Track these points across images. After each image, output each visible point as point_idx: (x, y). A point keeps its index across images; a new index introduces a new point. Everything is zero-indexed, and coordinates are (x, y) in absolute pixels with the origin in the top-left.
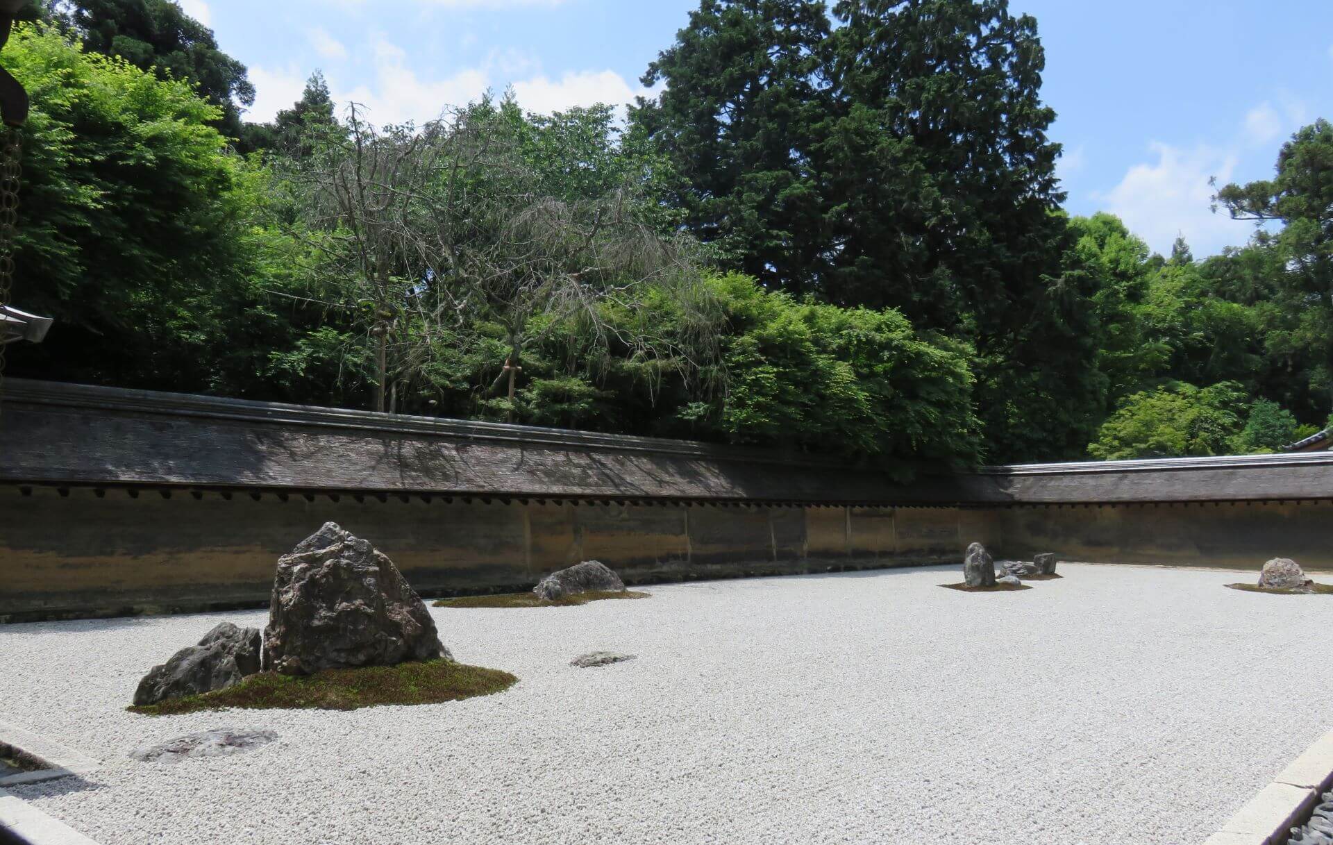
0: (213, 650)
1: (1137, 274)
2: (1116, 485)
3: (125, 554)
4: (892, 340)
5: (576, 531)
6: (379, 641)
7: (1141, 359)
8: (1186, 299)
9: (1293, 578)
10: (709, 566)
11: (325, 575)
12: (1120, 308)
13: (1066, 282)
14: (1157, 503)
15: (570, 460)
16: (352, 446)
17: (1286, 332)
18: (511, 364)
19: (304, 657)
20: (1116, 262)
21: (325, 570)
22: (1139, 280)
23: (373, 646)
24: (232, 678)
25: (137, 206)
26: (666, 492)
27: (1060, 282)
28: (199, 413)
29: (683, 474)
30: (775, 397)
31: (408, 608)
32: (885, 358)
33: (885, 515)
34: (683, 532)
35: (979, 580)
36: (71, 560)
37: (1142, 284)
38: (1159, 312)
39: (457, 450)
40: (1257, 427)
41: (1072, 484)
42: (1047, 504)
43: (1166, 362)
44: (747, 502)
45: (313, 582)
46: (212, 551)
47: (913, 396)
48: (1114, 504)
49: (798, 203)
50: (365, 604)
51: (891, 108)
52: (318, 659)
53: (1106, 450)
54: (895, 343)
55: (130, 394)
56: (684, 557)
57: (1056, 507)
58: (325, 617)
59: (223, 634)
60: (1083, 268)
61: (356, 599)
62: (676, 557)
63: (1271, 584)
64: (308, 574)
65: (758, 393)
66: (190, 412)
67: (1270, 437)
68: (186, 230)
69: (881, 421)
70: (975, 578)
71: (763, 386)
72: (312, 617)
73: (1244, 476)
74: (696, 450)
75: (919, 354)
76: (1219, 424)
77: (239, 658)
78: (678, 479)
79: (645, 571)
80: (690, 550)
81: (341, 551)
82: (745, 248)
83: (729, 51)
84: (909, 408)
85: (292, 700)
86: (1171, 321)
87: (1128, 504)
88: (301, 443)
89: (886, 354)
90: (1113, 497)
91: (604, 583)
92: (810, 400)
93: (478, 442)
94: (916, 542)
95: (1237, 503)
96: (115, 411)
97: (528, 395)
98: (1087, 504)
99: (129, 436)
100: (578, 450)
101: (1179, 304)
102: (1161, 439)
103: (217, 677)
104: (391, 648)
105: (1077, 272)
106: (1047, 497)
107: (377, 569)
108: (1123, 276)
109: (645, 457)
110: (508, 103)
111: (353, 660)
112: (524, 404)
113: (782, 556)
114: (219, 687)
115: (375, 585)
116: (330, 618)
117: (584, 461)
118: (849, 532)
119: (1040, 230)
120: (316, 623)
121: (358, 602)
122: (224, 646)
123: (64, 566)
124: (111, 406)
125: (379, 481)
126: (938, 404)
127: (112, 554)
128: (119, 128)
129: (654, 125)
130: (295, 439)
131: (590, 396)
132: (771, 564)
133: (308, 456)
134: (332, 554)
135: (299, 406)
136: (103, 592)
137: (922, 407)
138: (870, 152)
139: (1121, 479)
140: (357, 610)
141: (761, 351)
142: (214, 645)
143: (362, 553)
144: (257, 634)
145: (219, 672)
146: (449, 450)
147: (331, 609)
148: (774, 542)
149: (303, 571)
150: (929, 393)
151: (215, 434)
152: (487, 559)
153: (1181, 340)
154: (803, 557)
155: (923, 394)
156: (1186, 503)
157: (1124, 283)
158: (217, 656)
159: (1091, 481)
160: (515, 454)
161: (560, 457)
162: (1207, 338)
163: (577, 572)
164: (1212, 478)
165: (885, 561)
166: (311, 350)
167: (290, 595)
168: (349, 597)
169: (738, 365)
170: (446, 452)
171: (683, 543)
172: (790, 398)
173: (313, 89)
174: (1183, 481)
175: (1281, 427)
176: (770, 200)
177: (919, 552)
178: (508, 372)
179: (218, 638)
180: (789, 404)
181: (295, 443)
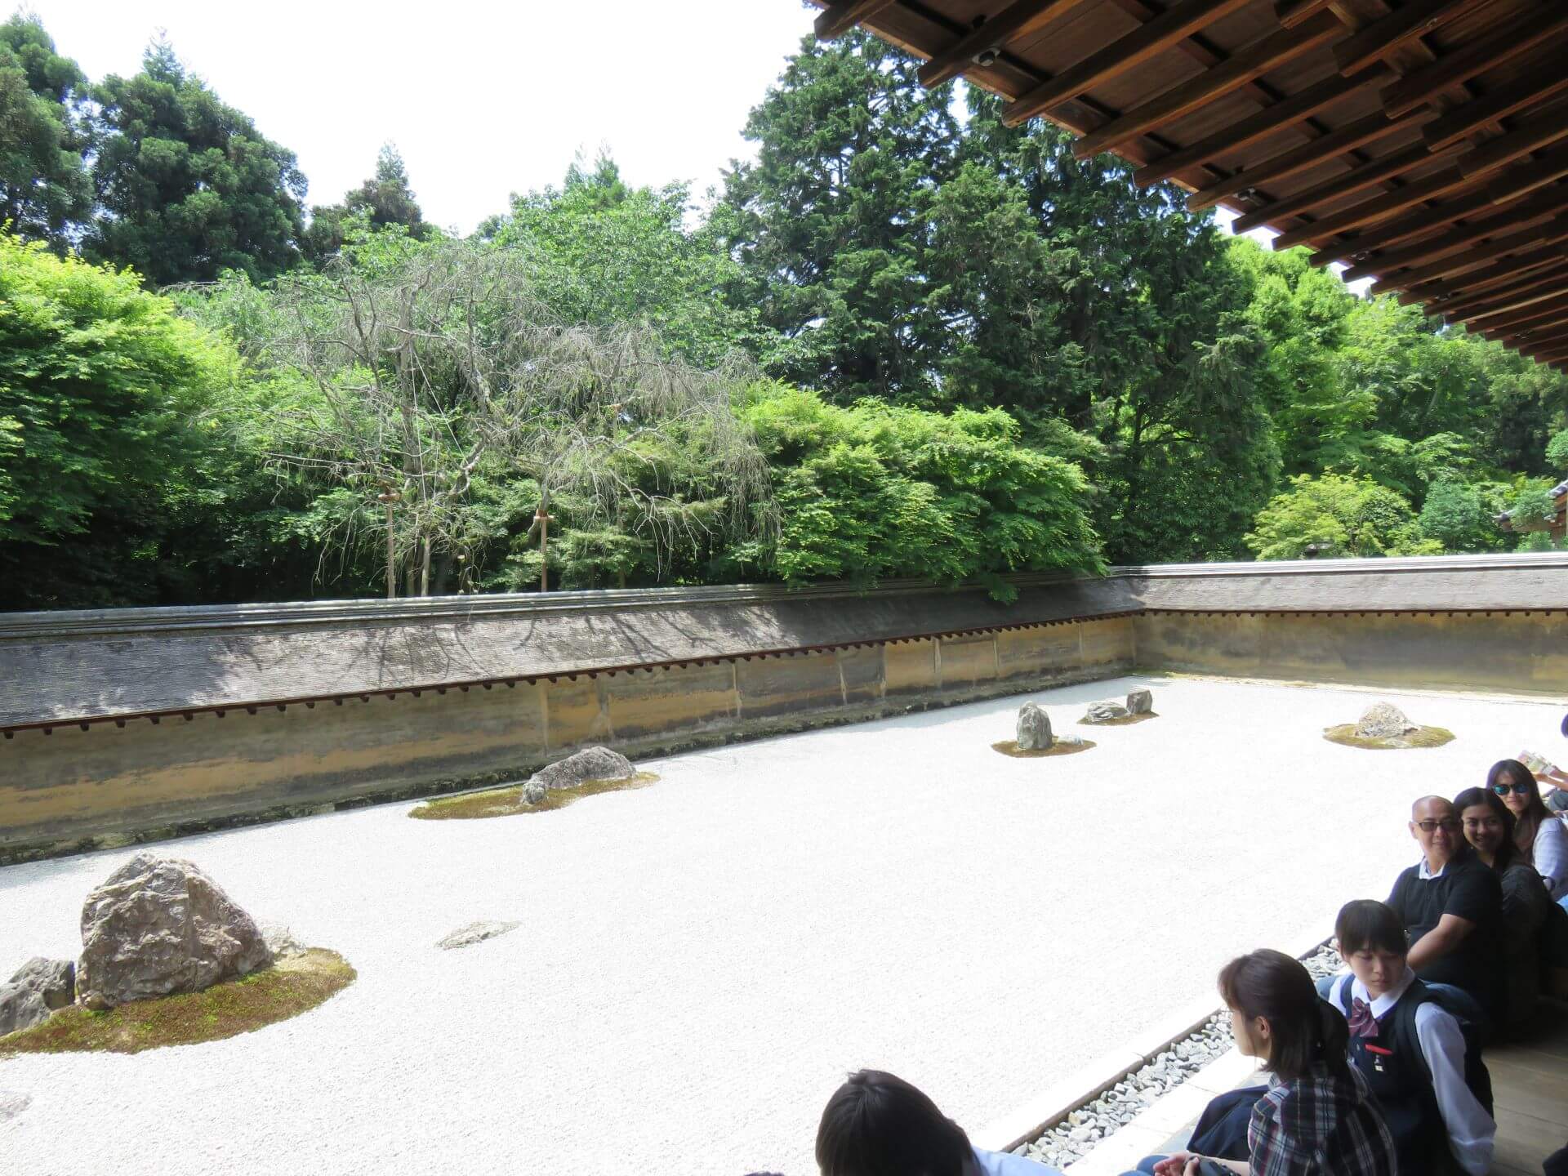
0: (20, 989)
1: (1333, 318)
2: (1257, 590)
3: (87, 781)
4: (983, 451)
5: (602, 700)
6: (189, 968)
7: (1344, 411)
8: (1401, 336)
9: (1391, 727)
10: (763, 719)
11: (130, 909)
12: (1312, 357)
13: (1222, 350)
14: (1298, 613)
15: (591, 628)
16: (334, 642)
17: (1514, 376)
18: (543, 514)
19: (107, 992)
20: (1309, 304)
21: (129, 904)
22: (1335, 325)
23: (181, 973)
24: (39, 1015)
25: (79, 416)
26: (700, 652)
27: (1215, 348)
28: (162, 627)
29: (726, 626)
30: (833, 534)
31: (227, 927)
32: (976, 471)
33: (985, 639)
34: (730, 687)
35: (1031, 743)
36: (30, 793)
37: (1339, 329)
38: (1366, 355)
39: (457, 629)
40: (1434, 513)
41: (1212, 588)
42: (1183, 612)
43: (1372, 413)
44: (804, 650)
45: (117, 916)
46: (183, 767)
47: (1010, 509)
48: (1253, 613)
49: (895, 287)
50: (172, 934)
51: (1026, 151)
52: (123, 992)
53: (1262, 541)
54: (986, 454)
55: (85, 616)
56: (733, 713)
57: (1192, 615)
58: (129, 951)
59: (32, 970)
60: (1243, 332)
61: (162, 929)
62: (723, 714)
63: (1367, 733)
64: (112, 910)
65: (814, 531)
66: (152, 628)
67: (1447, 525)
68: (134, 435)
69: (969, 542)
70: (1026, 741)
71: (818, 524)
72: (115, 951)
73: (1395, 582)
74: (750, 593)
75: (1016, 464)
76: (1394, 508)
77: (47, 993)
78: (720, 633)
79: (685, 733)
80: (739, 704)
81: (149, 881)
82: (834, 343)
83: (822, 108)
84: (1005, 524)
85: (84, 1043)
86: (1381, 365)
87: (1268, 613)
88: (276, 646)
89: (977, 466)
90: (1251, 605)
91: (606, 770)
92: (877, 532)
93: (484, 618)
94: (1024, 663)
95: (1384, 614)
96: (69, 637)
97: (562, 545)
98: (1224, 613)
99: (82, 663)
100: (601, 612)
101: (1393, 342)
102: (1317, 533)
103: (22, 1016)
104: (202, 972)
105: (1234, 338)
106: (1183, 603)
107: (187, 896)
108: (1318, 320)
109: (684, 611)
110: (604, 160)
111: (159, 989)
112: (558, 556)
113: (853, 698)
114: (23, 1026)
115: (183, 913)
116: (134, 952)
117: (609, 624)
118: (938, 663)
119: (1197, 287)
120: (120, 957)
121: (163, 933)
122: (32, 984)
123: (26, 799)
124: (64, 632)
125: (355, 683)
126: (1042, 517)
127: (74, 782)
128: (53, 337)
129: (744, 194)
130: (269, 642)
131: (628, 545)
132: (840, 708)
133: (279, 662)
134: (140, 886)
135: (271, 604)
136: (68, 820)
137: (1019, 522)
138: (977, 223)
139: (1263, 583)
140: (162, 940)
141: (818, 483)
142: (23, 983)
143: (172, 881)
144: (71, 967)
145: (25, 1010)
146: (447, 632)
147: (135, 942)
148: (843, 685)
149: (109, 906)
150: (1029, 505)
151: (179, 648)
152: (498, 741)
153: (1394, 386)
154: (879, 696)
155: (1022, 506)
156: (1330, 613)
157: (1318, 329)
158: (23, 994)
159: (1230, 585)
160: (523, 626)
161: (580, 624)
162: (1426, 380)
163: (575, 763)
164: (1361, 583)
165: (985, 691)
166: (326, 512)
167: (93, 932)
168: (155, 928)
169: (792, 501)
170: (444, 635)
171: (735, 699)
172: (852, 532)
173: (386, 161)
174: (1329, 586)
175: (1462, 512)
176: (864, 284)
177: (1029, 674)
178: (539, 522)
179: (27, 975)
180: (850, 538)
181: (269, 647)
